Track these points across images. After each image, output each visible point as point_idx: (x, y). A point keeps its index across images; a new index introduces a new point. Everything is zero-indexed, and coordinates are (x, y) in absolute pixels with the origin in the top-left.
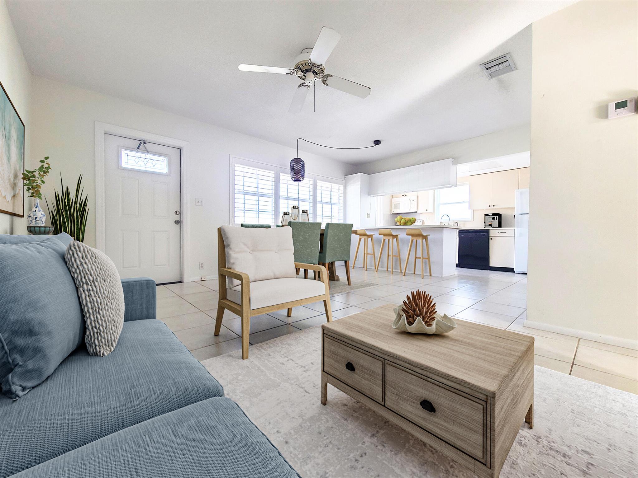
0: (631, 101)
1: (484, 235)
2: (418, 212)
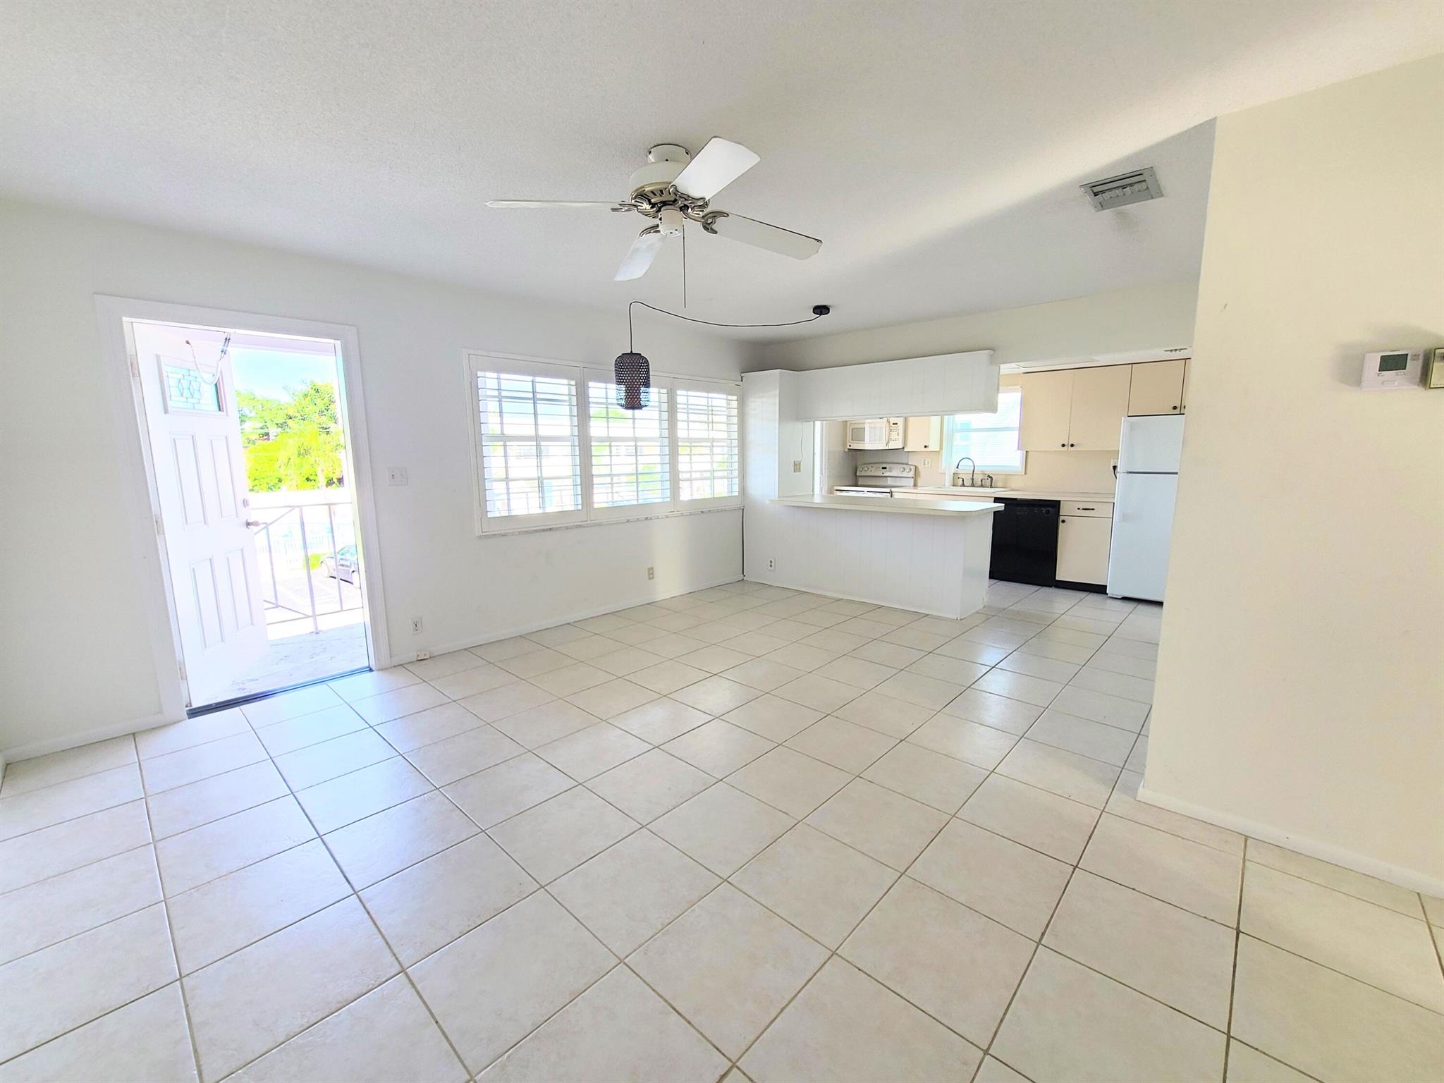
0: (1416, 357)
1: (1048, 512)
2: (905, 450)
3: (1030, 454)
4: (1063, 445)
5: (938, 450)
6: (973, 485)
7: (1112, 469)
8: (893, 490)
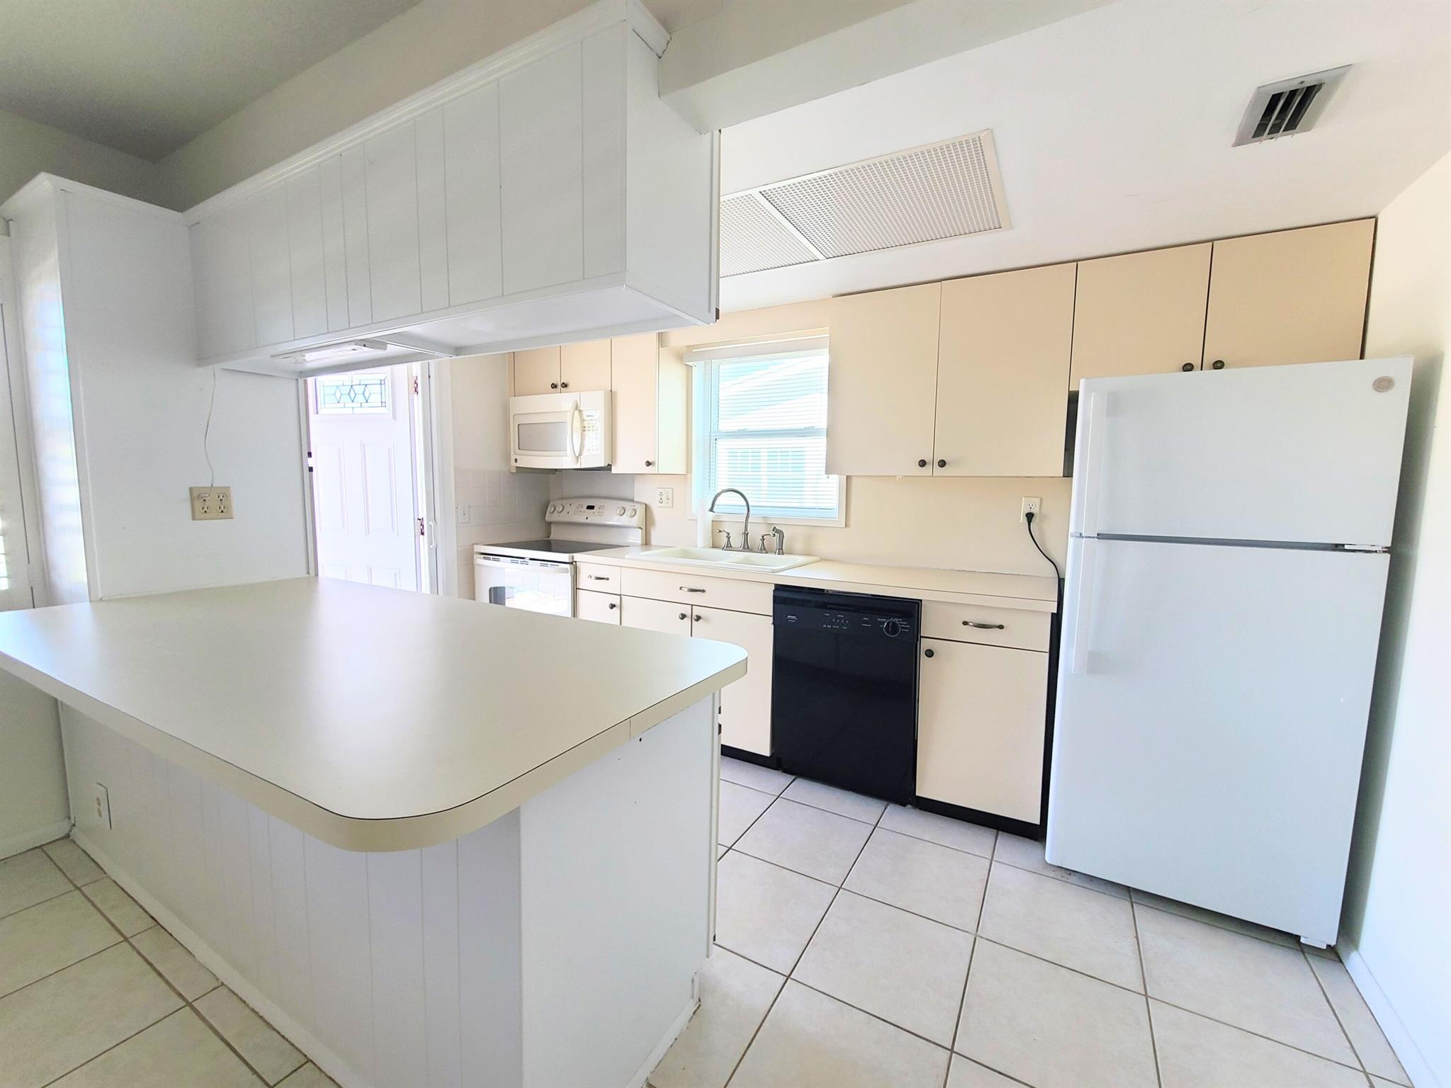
1: (894, 628)
2: (614, 470)
3: (854, 481)
4: (923, 463)
5: (682, 470)
6: (746, 547)
7: (1023, 520)
8: (578, 557)
